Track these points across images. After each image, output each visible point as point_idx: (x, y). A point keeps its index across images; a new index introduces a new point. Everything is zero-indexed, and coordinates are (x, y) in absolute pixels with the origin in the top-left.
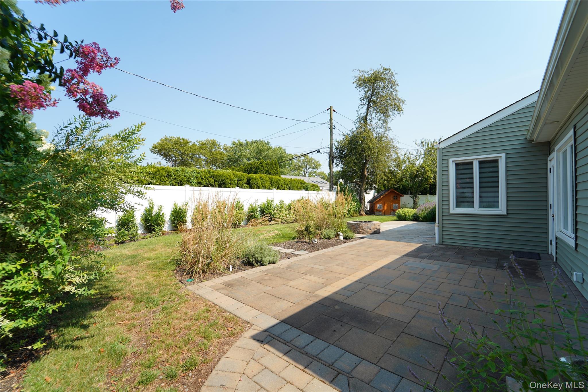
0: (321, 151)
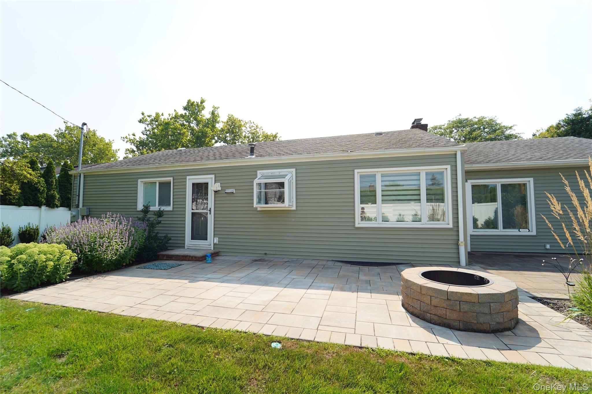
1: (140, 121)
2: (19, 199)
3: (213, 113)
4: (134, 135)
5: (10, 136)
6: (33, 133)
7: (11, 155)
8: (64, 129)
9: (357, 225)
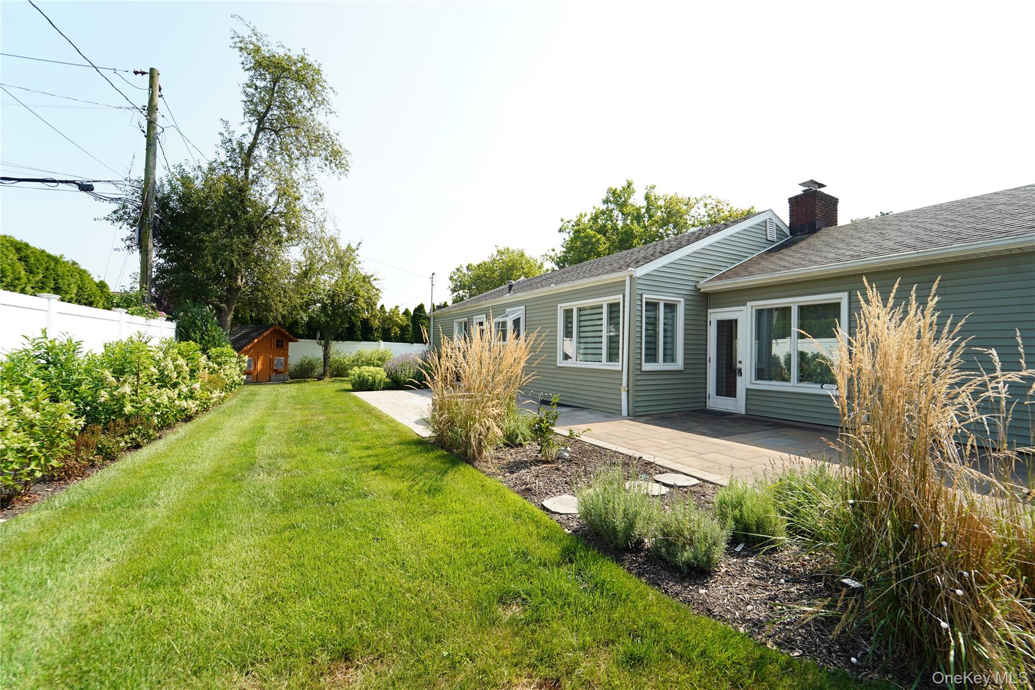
0: (98, 188)
1: (560, 230)
2: (411, 338)
3: (647, 198)
4: (553, 250)
5: (458, 270)
6: (475, 263)
7: (461, 289)
8: (495, 254)
9: (558, 365)
